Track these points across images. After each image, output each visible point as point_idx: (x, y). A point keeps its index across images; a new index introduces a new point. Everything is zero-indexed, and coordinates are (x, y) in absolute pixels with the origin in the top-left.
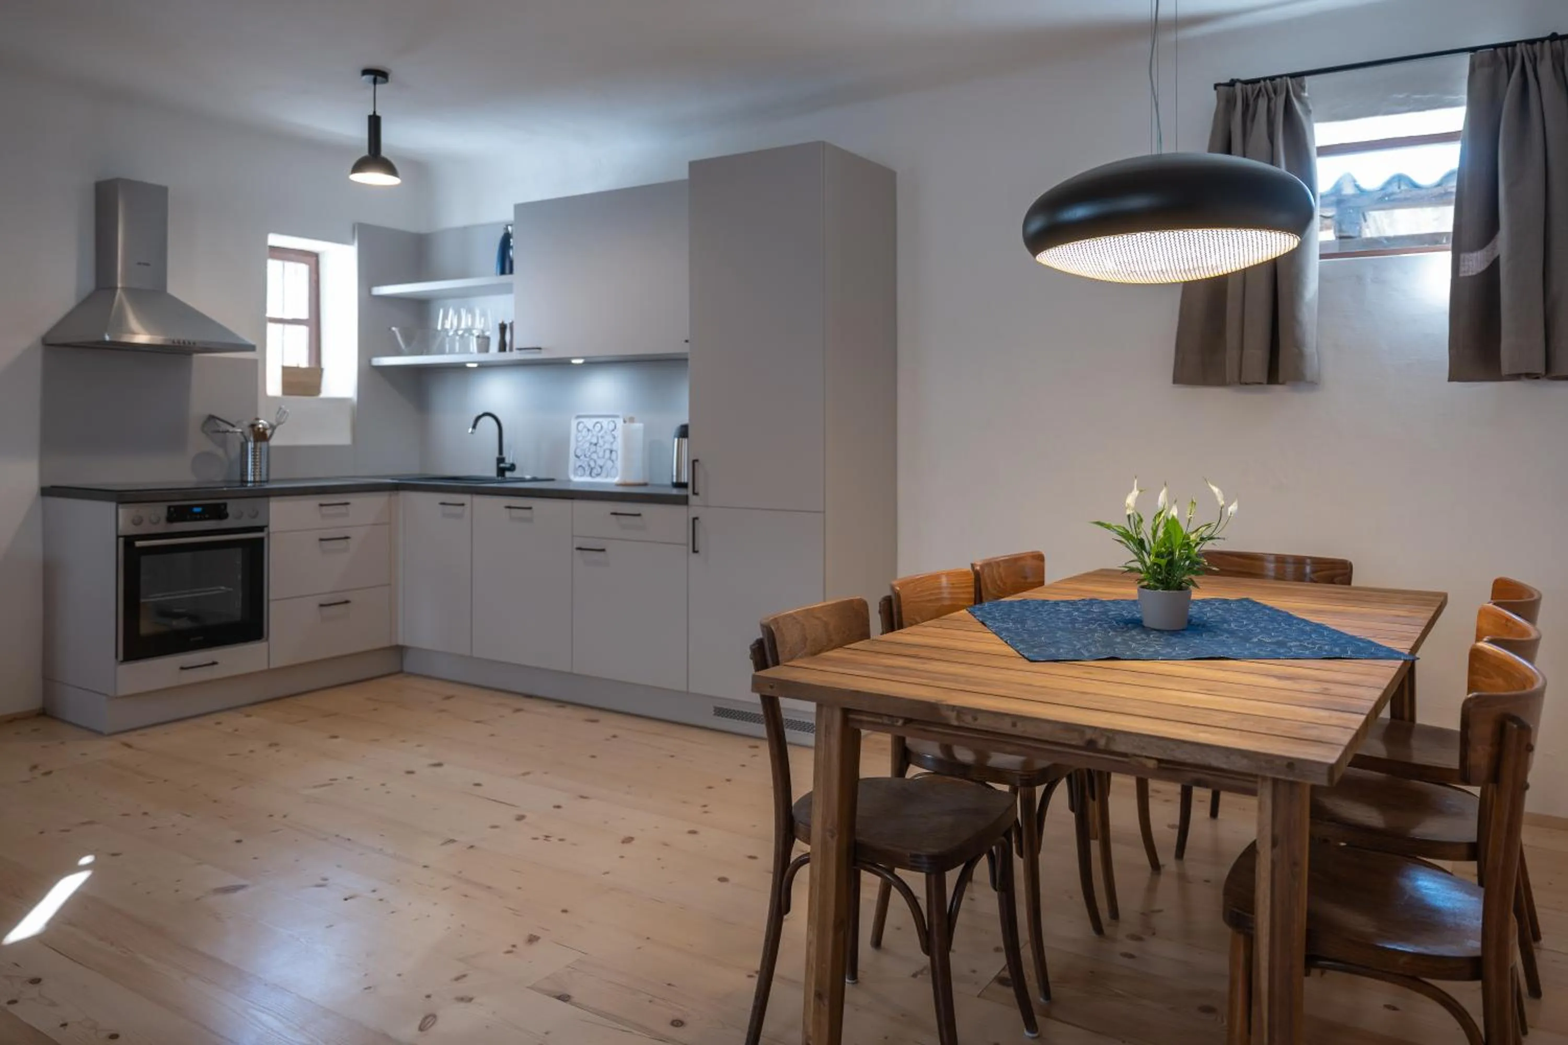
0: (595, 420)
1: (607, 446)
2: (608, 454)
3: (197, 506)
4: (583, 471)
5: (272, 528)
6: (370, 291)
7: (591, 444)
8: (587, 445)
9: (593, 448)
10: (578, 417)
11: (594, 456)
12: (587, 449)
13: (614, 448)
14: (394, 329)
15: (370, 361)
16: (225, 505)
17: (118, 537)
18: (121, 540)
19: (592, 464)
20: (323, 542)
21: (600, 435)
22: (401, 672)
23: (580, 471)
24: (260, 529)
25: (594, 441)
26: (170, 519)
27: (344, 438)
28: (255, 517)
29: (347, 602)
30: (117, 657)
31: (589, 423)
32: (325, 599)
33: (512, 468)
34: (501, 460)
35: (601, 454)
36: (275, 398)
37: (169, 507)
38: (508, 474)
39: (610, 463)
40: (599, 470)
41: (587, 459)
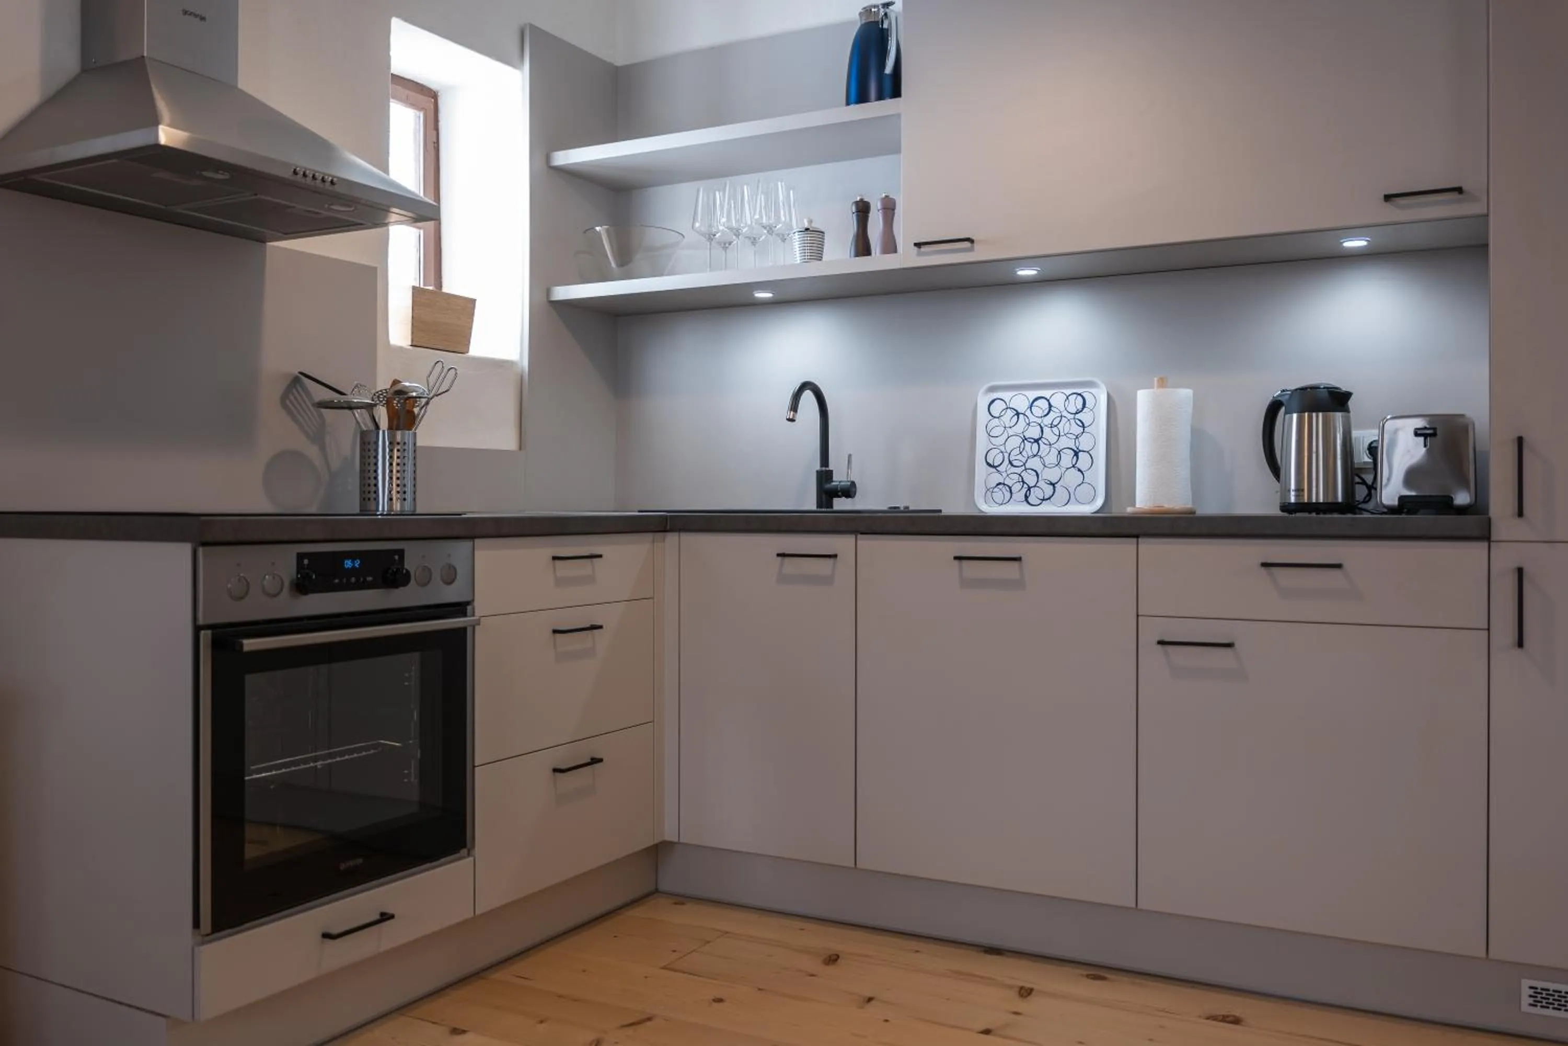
0: (1032, 395)
1: (1065, 442)
2: (1067, 458)
3: (352, 555)
4: (1008, 495)
5: (480, 607)
6: (548, 158)
7: (1025, 439)
8: (1015, 442)
9: (1031, 449)
10: (992, 389)
11: (1034, 463)
12: (1017, 451)
13: (1085, 443)
14: (598, 228)
15: (548, 292)
16: (401, 553)
17: (197, 629)
18: (205, 635)
19: (1030, 479)
20: (558, 635)
21: (1047, 420)
22: (657, 891)
23: (999, 495)
24: (460, 608)
25: (1034, 432)
26: (302, 586)
27: (506, 440)
28: (450, 582)
29: (595, 761)
30: (196, 924)
31: (1020, 402)
32: (563, 757)
33: (849, 491)
34: (824, 476)
35: (1052, 459)
36: (401, 349)
37: (301, 556)
38: (840, 504)
39: (1072, 477)
40: (1049, 490)
41: (1018, 470)
